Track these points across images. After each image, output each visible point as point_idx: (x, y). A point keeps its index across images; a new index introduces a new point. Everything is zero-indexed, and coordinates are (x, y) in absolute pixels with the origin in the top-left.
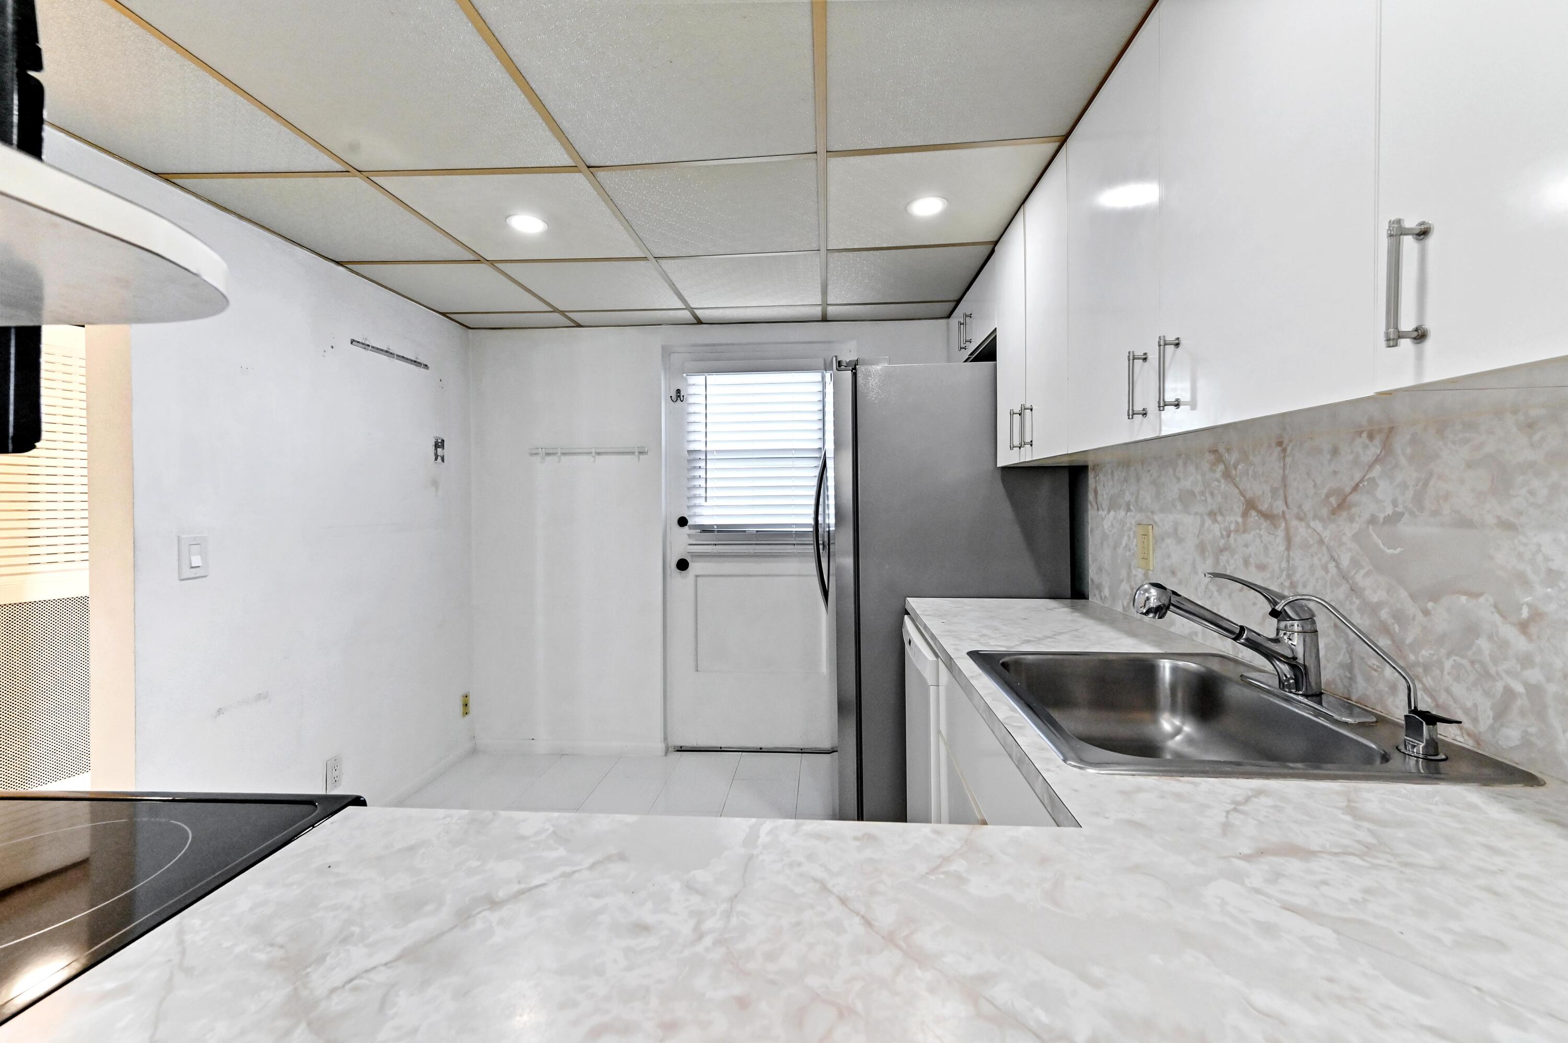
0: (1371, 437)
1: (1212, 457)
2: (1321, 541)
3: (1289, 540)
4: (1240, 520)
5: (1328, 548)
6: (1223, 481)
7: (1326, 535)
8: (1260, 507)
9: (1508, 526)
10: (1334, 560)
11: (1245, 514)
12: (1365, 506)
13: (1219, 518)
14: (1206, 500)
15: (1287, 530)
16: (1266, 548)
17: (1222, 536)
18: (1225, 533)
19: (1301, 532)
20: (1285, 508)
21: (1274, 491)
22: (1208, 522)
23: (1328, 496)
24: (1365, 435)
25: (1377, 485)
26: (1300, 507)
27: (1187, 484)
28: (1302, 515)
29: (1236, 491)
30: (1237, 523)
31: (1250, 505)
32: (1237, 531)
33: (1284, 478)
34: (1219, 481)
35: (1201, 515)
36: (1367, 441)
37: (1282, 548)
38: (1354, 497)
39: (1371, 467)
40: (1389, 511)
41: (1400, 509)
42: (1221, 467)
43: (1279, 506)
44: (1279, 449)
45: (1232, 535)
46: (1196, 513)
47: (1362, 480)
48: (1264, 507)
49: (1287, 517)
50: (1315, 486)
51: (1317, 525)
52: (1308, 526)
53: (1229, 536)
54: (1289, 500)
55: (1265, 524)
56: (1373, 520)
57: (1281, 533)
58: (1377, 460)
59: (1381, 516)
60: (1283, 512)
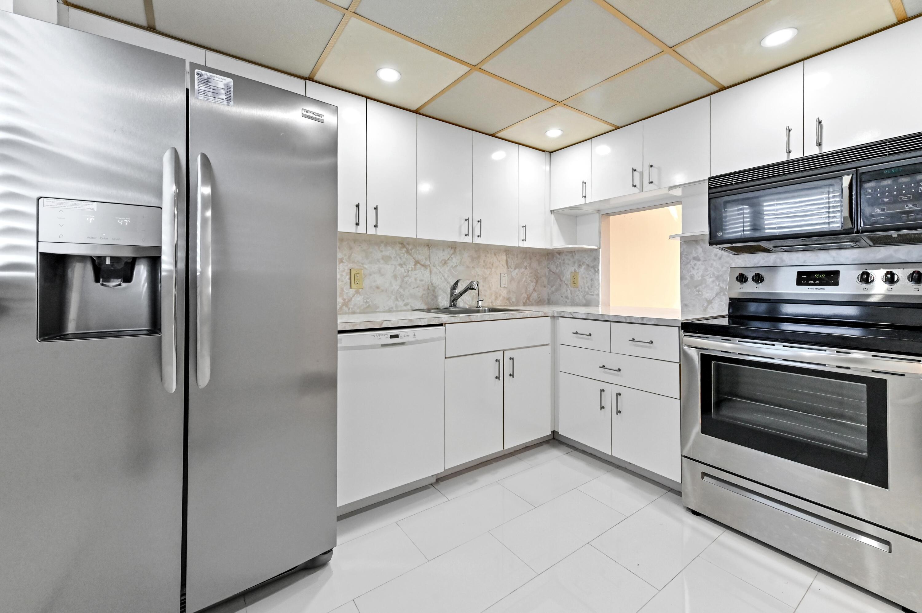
0: (452, 248)
1: (400, 245)
2: (440, 272)
3: (431, 272)
4: (413, 267)
5: (442, 273)
6: (406, 254)
7: (441, 270)
8: (421, 263)
9: (473, 267)
10: (443, 276)
11: (415, 265)
12: (450, 264)
13: (404, 266)
14: (397, 260)
15: (430, 269)
16: (423, 275)
17: (405, 272)
18: (406, 271)
19: (434, 270)
20: (429, 263)
21: (426, 259)
22: (398, 268)
23: (442, 260)
24: (450, 248)
25: (453, 259)
26: (434, 263)
27: (387, 253)
28: (434, 265)
29: (412, 258)
30: (412, 268)
31: (417, 262)
32: (412, 270)
33: (429, 255)
34: (404, 254)
35: (395, 265)
36: (451, 249)
37: (429, 274)
38: (448, 261)
39: (451, 255)
40: (455, 265)
41: (457, 264)
42: (405, 249)
43: (428, 263)
44: (427, 247)
45: (410, 272)
46: (392, 264)
47: (450, 258)
48: (423, 263)
49: (430, 266)
50: (438, 258)
51: (439, 268)
52: (437, 268)
53: (408, 272)
54: (431, 261)
55: (423, 268)
56: (452, 267)
57: (428, 270)
58: (453, 253)
59: (454, 266)
60: (429, 265)
